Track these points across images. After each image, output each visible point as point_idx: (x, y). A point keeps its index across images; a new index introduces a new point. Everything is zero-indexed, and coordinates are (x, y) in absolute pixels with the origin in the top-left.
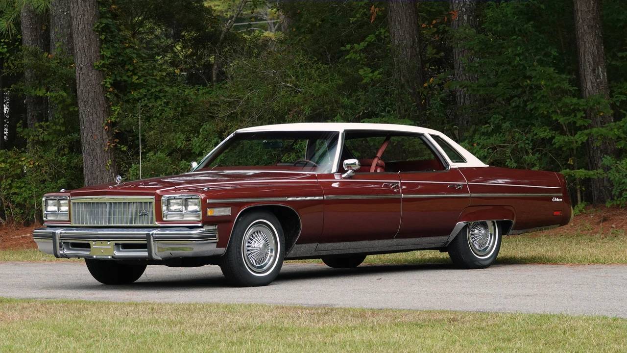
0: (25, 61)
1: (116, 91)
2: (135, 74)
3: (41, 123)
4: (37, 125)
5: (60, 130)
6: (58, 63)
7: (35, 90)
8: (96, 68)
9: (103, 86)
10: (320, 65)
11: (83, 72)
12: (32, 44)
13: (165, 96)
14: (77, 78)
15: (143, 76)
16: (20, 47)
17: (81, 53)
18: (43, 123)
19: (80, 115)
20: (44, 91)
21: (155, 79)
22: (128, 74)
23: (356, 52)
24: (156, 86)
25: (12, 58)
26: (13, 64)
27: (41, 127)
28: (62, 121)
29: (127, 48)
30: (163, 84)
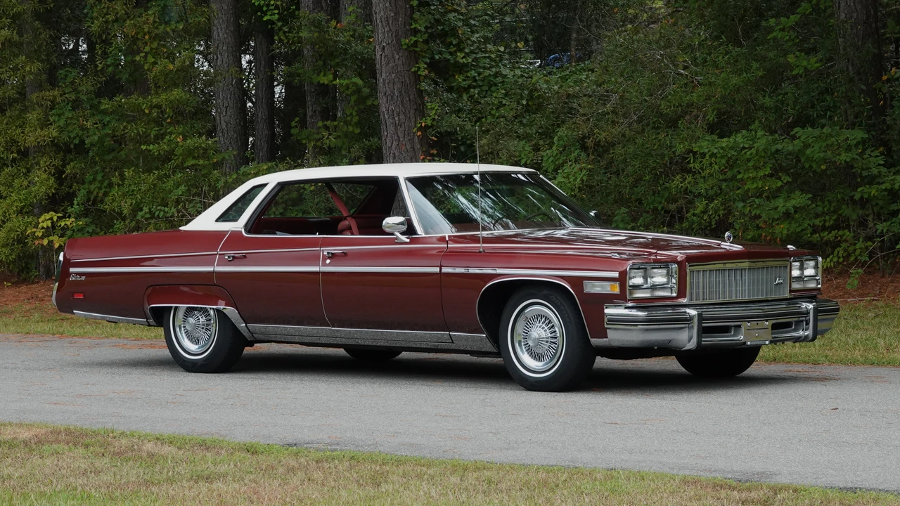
0: (304, 34)
1: (432, 75)
2: (461, 50)
3: (326, 123)
4: (320, 124)
5: (353, 132)
6: (351, 36)
7: (318, 75)
8: (404, 47)
9: (415, 73)
10: (731, 48)
11: (386, 53)
12: (314, 9)
13: (503, 82)
14: (378, 61)
15: (472, 52)
16: (297, 12)
17: (383, 25)
18: (328, 123)
19: (382, 116)
20: (331, 77)
21: (489, 57)
22: (451, 50)
23: (783, 30)
24: (491, 67)
25: (286, 29)
26: (287, 37)
27: (326, 128)
28: (356, 119)
29: (451, 11)
30: (500, 65)
